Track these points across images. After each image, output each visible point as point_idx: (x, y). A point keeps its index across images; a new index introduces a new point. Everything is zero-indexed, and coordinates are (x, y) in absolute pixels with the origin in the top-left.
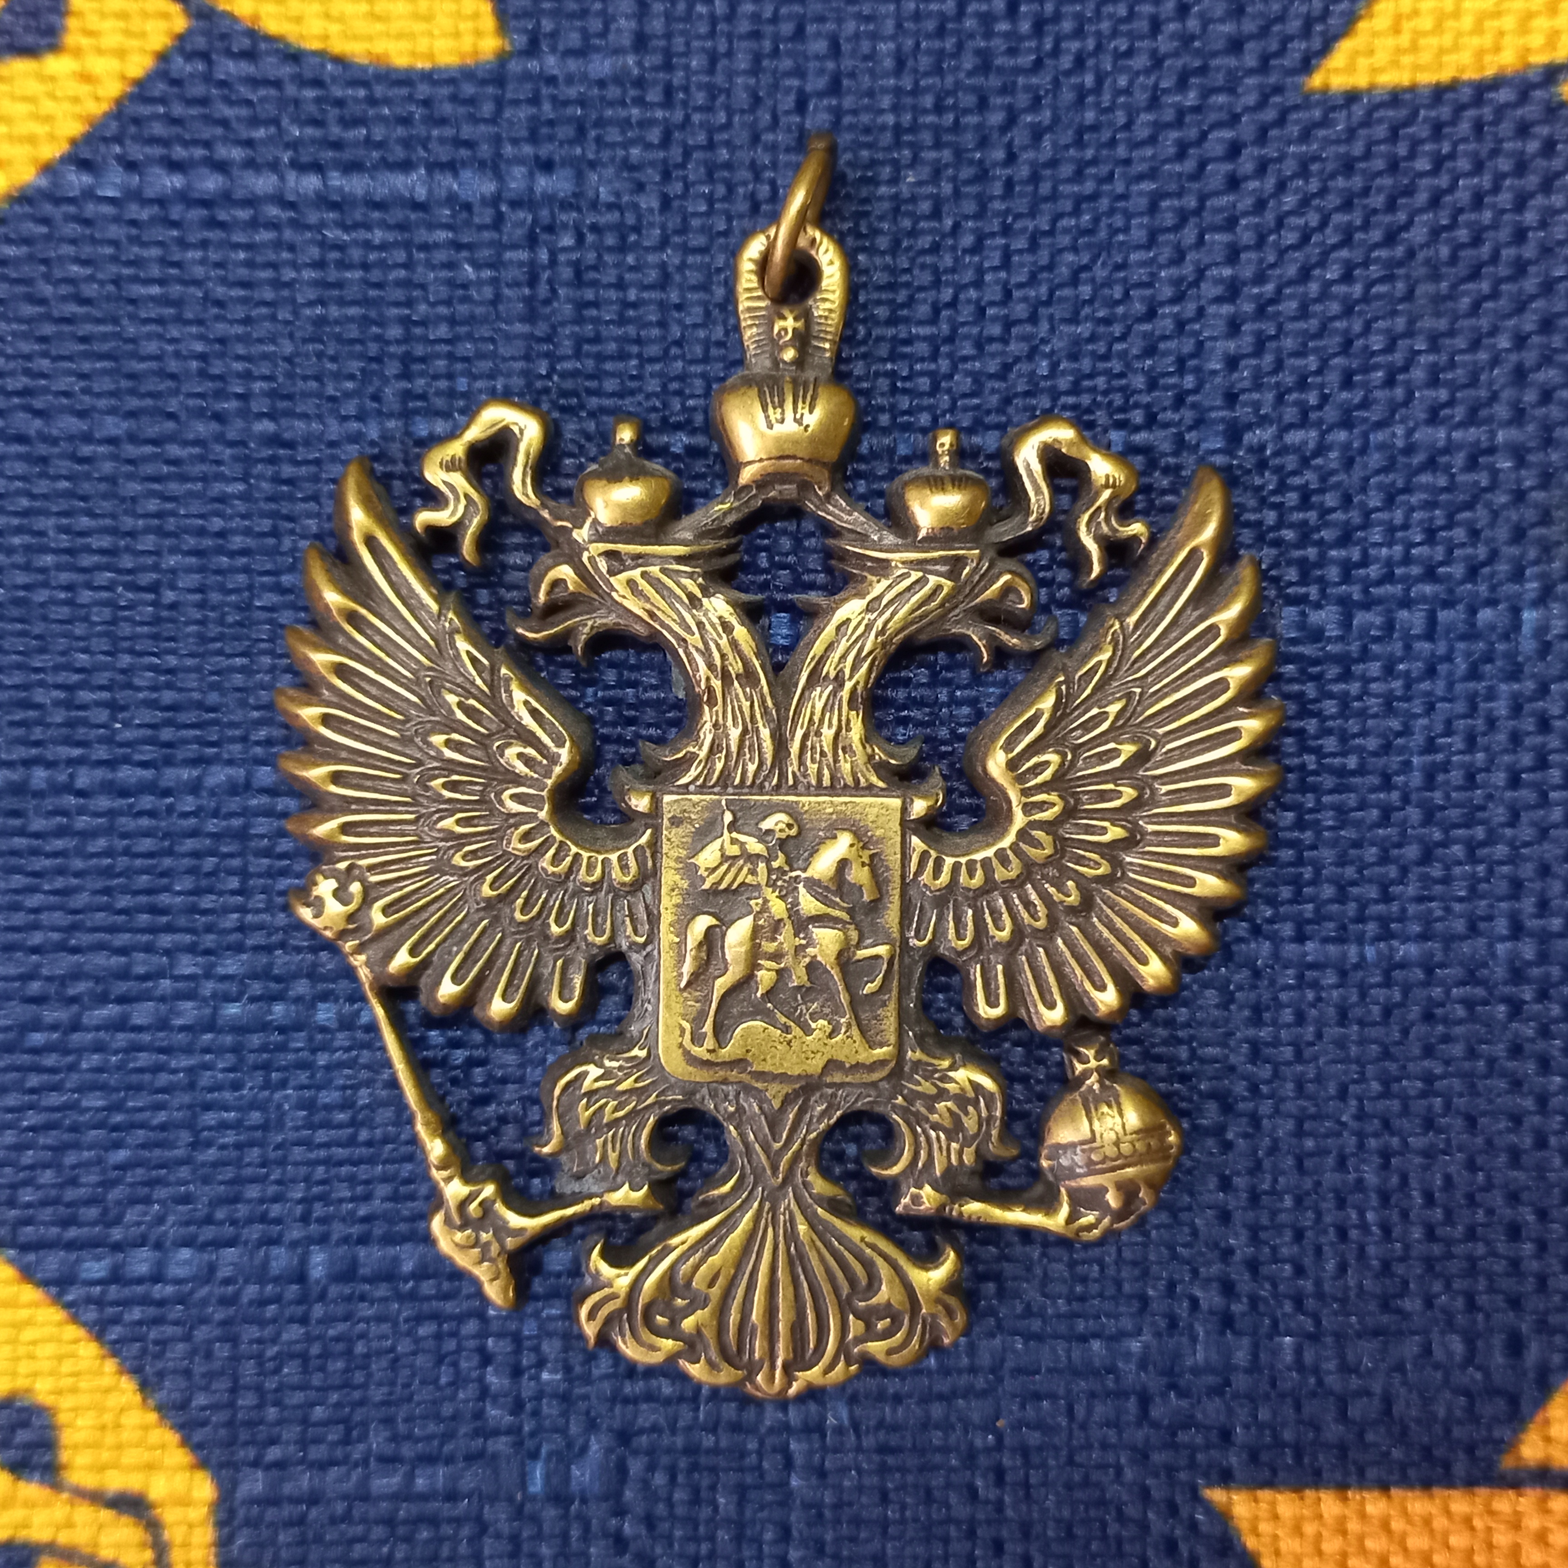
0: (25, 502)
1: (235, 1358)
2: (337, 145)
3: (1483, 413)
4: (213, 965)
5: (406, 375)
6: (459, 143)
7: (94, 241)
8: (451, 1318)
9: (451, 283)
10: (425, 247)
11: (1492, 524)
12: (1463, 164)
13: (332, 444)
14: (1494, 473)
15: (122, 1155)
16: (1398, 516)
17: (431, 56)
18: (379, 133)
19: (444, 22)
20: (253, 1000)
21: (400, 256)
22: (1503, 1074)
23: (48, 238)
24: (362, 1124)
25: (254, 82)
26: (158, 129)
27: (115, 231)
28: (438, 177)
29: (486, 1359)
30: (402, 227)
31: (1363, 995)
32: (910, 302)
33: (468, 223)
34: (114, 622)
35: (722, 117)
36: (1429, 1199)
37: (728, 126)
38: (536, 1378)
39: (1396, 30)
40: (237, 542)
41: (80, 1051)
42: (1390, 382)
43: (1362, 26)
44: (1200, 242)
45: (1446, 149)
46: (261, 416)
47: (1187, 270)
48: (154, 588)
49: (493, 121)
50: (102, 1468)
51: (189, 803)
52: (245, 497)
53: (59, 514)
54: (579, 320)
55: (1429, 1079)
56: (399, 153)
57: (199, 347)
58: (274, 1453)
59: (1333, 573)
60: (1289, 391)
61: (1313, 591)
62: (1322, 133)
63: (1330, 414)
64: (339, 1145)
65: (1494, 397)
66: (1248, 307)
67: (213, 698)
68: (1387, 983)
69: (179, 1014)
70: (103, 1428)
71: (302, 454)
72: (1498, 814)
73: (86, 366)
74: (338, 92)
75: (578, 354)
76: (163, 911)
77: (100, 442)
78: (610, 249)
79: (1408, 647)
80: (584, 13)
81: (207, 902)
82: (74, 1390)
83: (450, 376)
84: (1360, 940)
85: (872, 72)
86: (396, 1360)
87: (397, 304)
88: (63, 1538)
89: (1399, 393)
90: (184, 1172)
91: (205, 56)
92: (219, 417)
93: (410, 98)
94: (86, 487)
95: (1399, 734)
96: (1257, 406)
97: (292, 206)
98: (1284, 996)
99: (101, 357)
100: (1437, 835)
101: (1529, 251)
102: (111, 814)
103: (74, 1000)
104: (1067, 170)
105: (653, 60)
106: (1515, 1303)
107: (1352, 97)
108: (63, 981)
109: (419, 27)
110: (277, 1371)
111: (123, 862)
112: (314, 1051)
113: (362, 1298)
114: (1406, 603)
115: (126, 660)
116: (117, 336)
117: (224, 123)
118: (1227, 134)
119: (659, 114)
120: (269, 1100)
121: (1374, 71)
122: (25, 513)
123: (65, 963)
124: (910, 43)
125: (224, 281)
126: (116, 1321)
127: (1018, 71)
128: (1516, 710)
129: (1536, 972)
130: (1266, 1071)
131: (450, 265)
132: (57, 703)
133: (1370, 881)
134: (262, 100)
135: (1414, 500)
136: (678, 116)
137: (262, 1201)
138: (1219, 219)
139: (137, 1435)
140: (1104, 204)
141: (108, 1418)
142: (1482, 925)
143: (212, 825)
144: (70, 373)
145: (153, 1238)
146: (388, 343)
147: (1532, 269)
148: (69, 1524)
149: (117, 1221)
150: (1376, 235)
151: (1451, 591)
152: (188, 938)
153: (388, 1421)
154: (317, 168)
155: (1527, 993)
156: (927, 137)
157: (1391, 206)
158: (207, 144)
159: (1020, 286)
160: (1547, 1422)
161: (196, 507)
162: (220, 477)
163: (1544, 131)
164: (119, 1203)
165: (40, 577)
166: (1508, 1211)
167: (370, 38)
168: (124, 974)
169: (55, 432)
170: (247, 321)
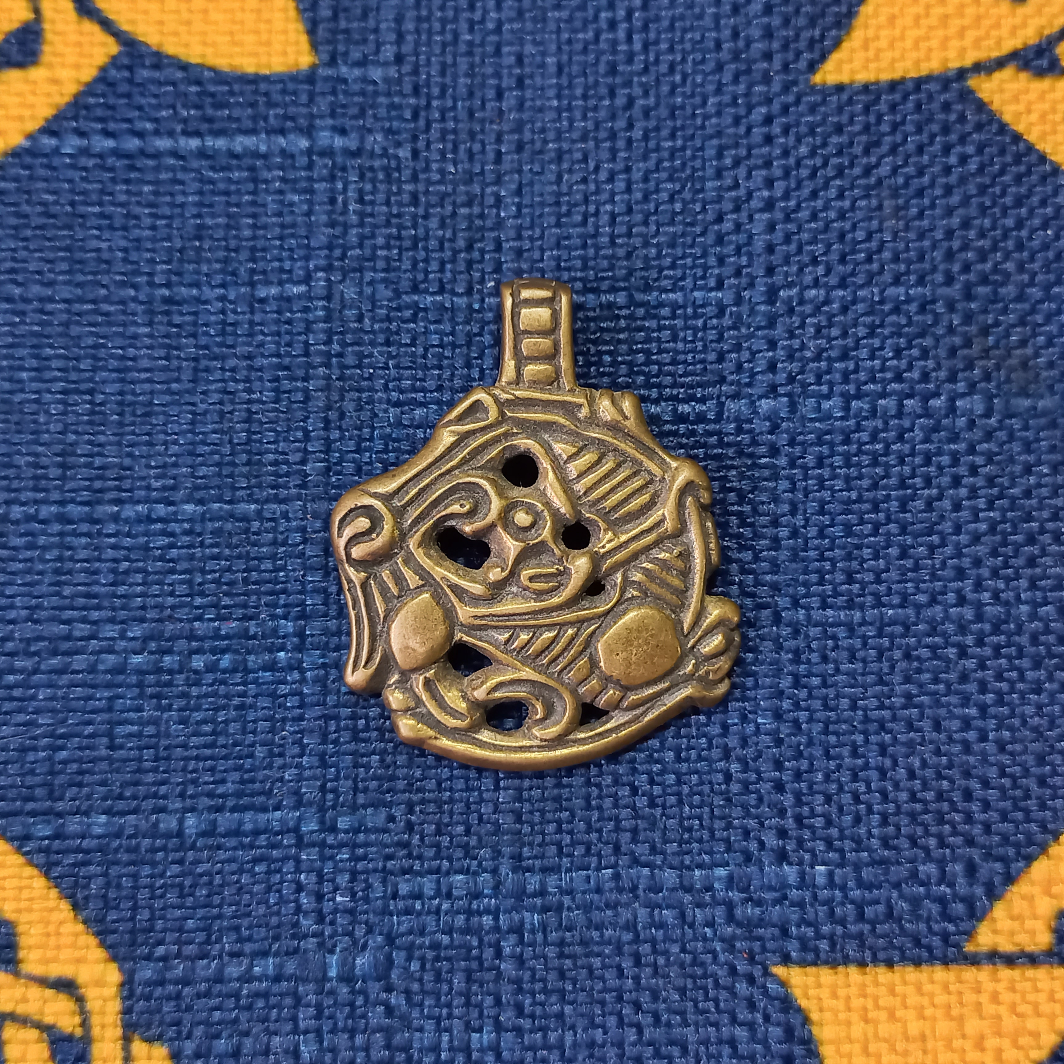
0: (10, 340)
1: (136, 888)
2: (210, 120)
3: (928, 278)
4: (125, 631)
5: (253, 260)
6: (286, 117)
7: (58, 179)
8: (277, 860)
9: (281, 202)
10: (266, 181)
11: (936, 347)
12: (910, 128)
13: (206, 302)
14: (937, 316)
15: (64, 754)
16: (876, 342)
17: (269, 66)
18: (236, 113)
19: (277, 47)
20: (151, 653)
21: (251, 187)
22: (957, 693)
23: (31, 178)
24: (220, 733)
25: (160, 84)
26: (99, 112)
27: (71, 174)
28: (273, 138)
29: (300, 888)
30: (252, 169)
31: (865, 644)
32: (569, 214)
33: (294, 167)
34: (64, 413)
35: (450, 103)
36: (912, 775)
37: (454, 108)
38: (333, 899)
39: (866, 47)
40: (145, 363)
41: (37, 687)
42: (869, 260)
43: (845, 45)
44: (749, 176)
45: (898, 118)
46: (161, 285)
47: (742, 192)
48: (91, 392)
49: (307, 106)
50: (47, 962)
51: (111, 528)
52: (150, 336)
53: (33, 347)
54: (361, 224)
55: (909, 696)
56: (249, 124)
57: (123, 243)
58: (160, 951)
59: (838, 377)
60: (807, 266)
61: (824, 389)
62: (823, 109)
63: (833, 280)
64: (205, 746)
65: (934, 269)
66: (779, 215)
67: (127, 462)
68: (880, 635)
69: (103, 662)
70: (48, 935)
71: (185, 309)
72: (947, 527)
73: (51, 255)
74: (212, 89)
75: (361, 246)
76: (95, 596)
77: (58, 302)
78: (381, 182)
79: (886, 423)
80: (365, 41)
81: (122, 590)
82: (30, 910)
83: (280, 260)
84: (862, 607)
85: (543, 75)
86: (241, 889)
87: (248, 216)
88: (21, 1009)
89: (875, 266)
90: (104, 765)
91: (130, 68)
92: (135, 286)
93: (256, 92)
94: (48, 330)
95: (883, 478)
96: (787, 274)
97: (182, 158)
98: (814, 645)
99: (60, 249)
100: (909, 541)
101: (953, 179)
102: (61, 534)
103: (35, 654)
104: (665, 133)
105: (407, 68)
106: (970, 842)
107: (840, 88)
108: (28, 641)
109: (262, 50)
110: (162, 896)
111: (69, 565)
112: (190, 686)
113: (219, 847)
114: (884, 395)
115: (72, 437)
116: (71, 237)
117: (140, 108)
118: (763, 110)
119: (412, 101)
120: (160, 718)
121: (852, 72)
122: (11, 346)
123: (29, 629)
124: (565, 58)
125: (138, 203)
126: (57, 864)
127: (632, 74)
128: (955, 462)
129: (975, 627)
130: (803, 694)
131: (281, 192)
132: (29, 464)
133: (868, 570)
134: (165, 93)
135: (886, 332)
136: (423, 102)
137: (154, 784)
138: (760, 162)
139: (71, 939)
140: (689, 152)
141: (51, 928)
142: (940, 598)
143: (128, 541)
144: (41, 259)
145: (83, 808)
146: (241, 240)
147: (955, 190)
148: (25, 1000)
149: (61, 799)
150: (857, 171)
151: (912, 388)
152: (110, 614)
153: (237, 929)
154: (198, 134)
155: (970, 640)
156: (578, 114)
157: (867, 152)
158: (129, 121)
159: (637, 203)
160: (994, 920)
161: (119, 342)
162: (135, 323)
163: (959, 107)
164: (61, 786)
165: (19, 386)
166: (963, 782)
167: (231, 56)
168: (68, 637)
169: (30, 296)
170: (153, 228)
